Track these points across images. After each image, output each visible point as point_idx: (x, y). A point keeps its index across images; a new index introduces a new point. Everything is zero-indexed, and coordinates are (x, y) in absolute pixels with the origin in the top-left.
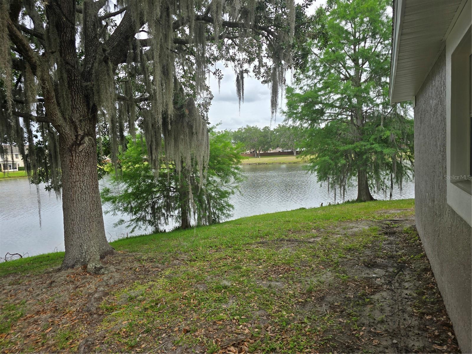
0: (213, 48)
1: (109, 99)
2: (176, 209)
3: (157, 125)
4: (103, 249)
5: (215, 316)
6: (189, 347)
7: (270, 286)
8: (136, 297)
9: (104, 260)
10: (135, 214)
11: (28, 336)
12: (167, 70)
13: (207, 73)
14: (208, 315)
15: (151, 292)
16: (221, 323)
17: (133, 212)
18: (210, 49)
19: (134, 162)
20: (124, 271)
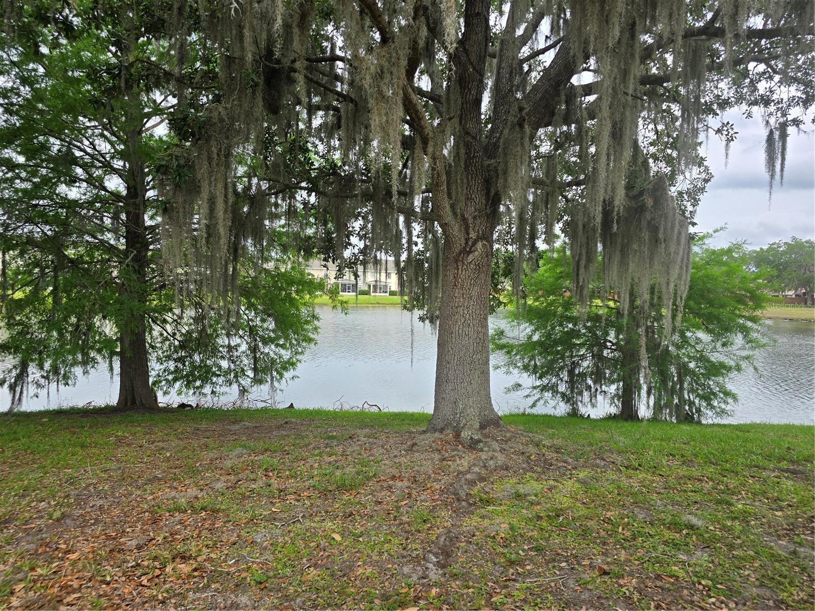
0: (722, 85)
1: (519, 183)
2: (613, 382)
3: (592, 224)
4: (485, 415)
5: (661, 566)
6: (604, 596)
7: (794, 553)
8: (526, 495)
9: (484, 432)
10: (540, 378)
11: (380, 503)
12: (621, 130)
13: (702, 133)
14: (648, 561)
15: (550, 495)
16: (672, 580)
17: (538, 375)
18: (716, 87)
19: (547, 291)
20: (513, 453)
